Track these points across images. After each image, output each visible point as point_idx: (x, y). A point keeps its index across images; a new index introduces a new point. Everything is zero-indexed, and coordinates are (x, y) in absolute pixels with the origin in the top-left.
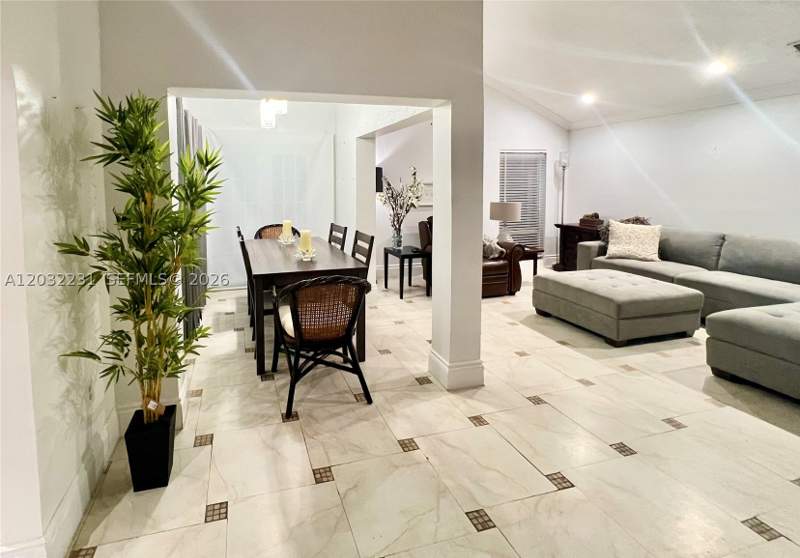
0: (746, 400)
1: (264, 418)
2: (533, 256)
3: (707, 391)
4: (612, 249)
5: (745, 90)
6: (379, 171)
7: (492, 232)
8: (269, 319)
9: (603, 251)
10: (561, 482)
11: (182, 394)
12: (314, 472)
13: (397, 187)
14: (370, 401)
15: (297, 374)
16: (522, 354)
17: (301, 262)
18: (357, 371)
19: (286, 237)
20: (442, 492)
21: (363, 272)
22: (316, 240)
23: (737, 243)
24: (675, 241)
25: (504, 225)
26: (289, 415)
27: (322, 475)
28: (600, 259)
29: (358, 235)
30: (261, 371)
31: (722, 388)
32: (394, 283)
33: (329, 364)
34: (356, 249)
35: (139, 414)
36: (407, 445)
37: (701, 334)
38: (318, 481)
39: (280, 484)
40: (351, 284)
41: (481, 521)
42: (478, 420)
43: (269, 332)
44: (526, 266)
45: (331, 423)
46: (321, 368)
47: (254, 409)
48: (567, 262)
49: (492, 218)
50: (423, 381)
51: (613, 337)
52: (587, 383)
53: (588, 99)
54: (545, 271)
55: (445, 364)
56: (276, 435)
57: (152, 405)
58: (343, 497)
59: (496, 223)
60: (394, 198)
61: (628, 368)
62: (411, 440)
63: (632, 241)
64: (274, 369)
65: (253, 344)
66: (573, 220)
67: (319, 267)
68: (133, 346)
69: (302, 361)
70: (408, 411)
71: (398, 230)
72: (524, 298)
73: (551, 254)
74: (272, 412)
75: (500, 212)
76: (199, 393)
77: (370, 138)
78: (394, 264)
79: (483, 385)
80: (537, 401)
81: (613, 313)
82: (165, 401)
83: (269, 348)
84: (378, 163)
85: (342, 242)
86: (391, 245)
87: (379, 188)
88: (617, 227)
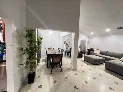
0: (109, 72)
1: (48, 74)
2: (84, 53)
3: (105, 71)
4: (94, 53)
5: (111, 33)
6: (65, 41)
7: (79, 50)
8: (49, 60)
9: (93, 53)
10: (86, 83)
11: (36, 70)
12: (54, 81)
13: (67, 43)
14: (62, 72)
15: (52, 68)
16: (82, 66)
17: (54, 53)
18: (61, 67)
19: (52, 49)
20: (71, 84)
21: (62, 54)
22: (56, 50)
23: (109, 52)
24: (102, 52)
25: (81, 49)
26: (51, 73)
27: (55, 82)
28: (92, 54)
29: (62, 50)
30: (48, 67)
31: (107, 70)
32: (66, 56)
33: (57, 66)
34: (61, 51)
35: (30, 73)
36: (67, 78)
37: (104, 64)
38: (54, 82)
39: (49, 83)
40: (60, 56)
41: (76, 88)
42: (76, 74)
43: (49, 62)
44: (83, 54)
45: (57, 75)
46: (56, 67)
47: (46, 72)
48: (88, 54)
49: (79, 48)
50: (69, 69)
51: (94, 64)
52: (90, 70)
53: (92, 33)
54: (85, 55)
55: (72, 67)
56: (49, 76)
57: (32, 72)
58: (58, 85)
59: (80, 49)
60: (67, 45)
61: (95, 68)
62: (67, 77)
63: (97, 52)
64: (50, 67)
65: (47, 64)
66: (89, 49)
67: (56, 54)
68: (29, 64)
69: (53, 66)
70: (67, 73)
71: (67, 49)
72: (83, 59)
73: (86, 53)
74: (49, 73)
75: (80, 47)
76: (39, 70)
77: (64, 37)
78: (66, 53)
79: (77, 70)
80: (84, 72)
81: (94, 61)
82: (34, 71)
83: (49, 64)
84: (65, 40)
85: (60, 50)
86: (66, 51)
87: (65, 43)
88: (95, 50)
